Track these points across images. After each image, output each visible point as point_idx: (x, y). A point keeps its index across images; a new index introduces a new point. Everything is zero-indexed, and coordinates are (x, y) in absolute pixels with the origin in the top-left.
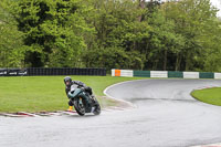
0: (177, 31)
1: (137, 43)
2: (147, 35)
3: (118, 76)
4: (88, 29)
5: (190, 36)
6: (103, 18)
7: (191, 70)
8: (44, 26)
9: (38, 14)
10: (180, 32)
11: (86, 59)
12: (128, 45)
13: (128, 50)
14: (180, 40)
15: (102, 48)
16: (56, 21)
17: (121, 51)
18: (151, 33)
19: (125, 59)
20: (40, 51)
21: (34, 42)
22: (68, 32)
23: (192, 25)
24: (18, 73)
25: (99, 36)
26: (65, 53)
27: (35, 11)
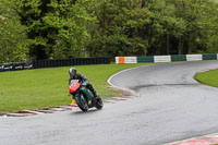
0: (178, 15)
1: (139, 29)
2: (148, 21)
3: (122, 64)
4: (90, 19)
5: (191, 19)
6: (104, 7)
7: (194, 52)
8: (46, 18)
9: (39, 8)
10: (180, 16)
11: (89, 48)
12: (130, 32)
13: (131, 36)
14: (181, 23)
15: (105, 37)
16: (57, 13)
17: (124, 38)
18: (152, 19)
19: (128, 46)
20: (44, 44)
21: (37, 35)
22: (70, 23)
23: (193, 8)
24: (23, 66)
25: (101, 24)
26: (68, 44)
27: (37, 5)
